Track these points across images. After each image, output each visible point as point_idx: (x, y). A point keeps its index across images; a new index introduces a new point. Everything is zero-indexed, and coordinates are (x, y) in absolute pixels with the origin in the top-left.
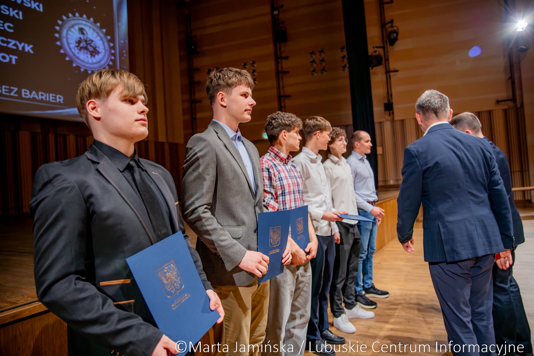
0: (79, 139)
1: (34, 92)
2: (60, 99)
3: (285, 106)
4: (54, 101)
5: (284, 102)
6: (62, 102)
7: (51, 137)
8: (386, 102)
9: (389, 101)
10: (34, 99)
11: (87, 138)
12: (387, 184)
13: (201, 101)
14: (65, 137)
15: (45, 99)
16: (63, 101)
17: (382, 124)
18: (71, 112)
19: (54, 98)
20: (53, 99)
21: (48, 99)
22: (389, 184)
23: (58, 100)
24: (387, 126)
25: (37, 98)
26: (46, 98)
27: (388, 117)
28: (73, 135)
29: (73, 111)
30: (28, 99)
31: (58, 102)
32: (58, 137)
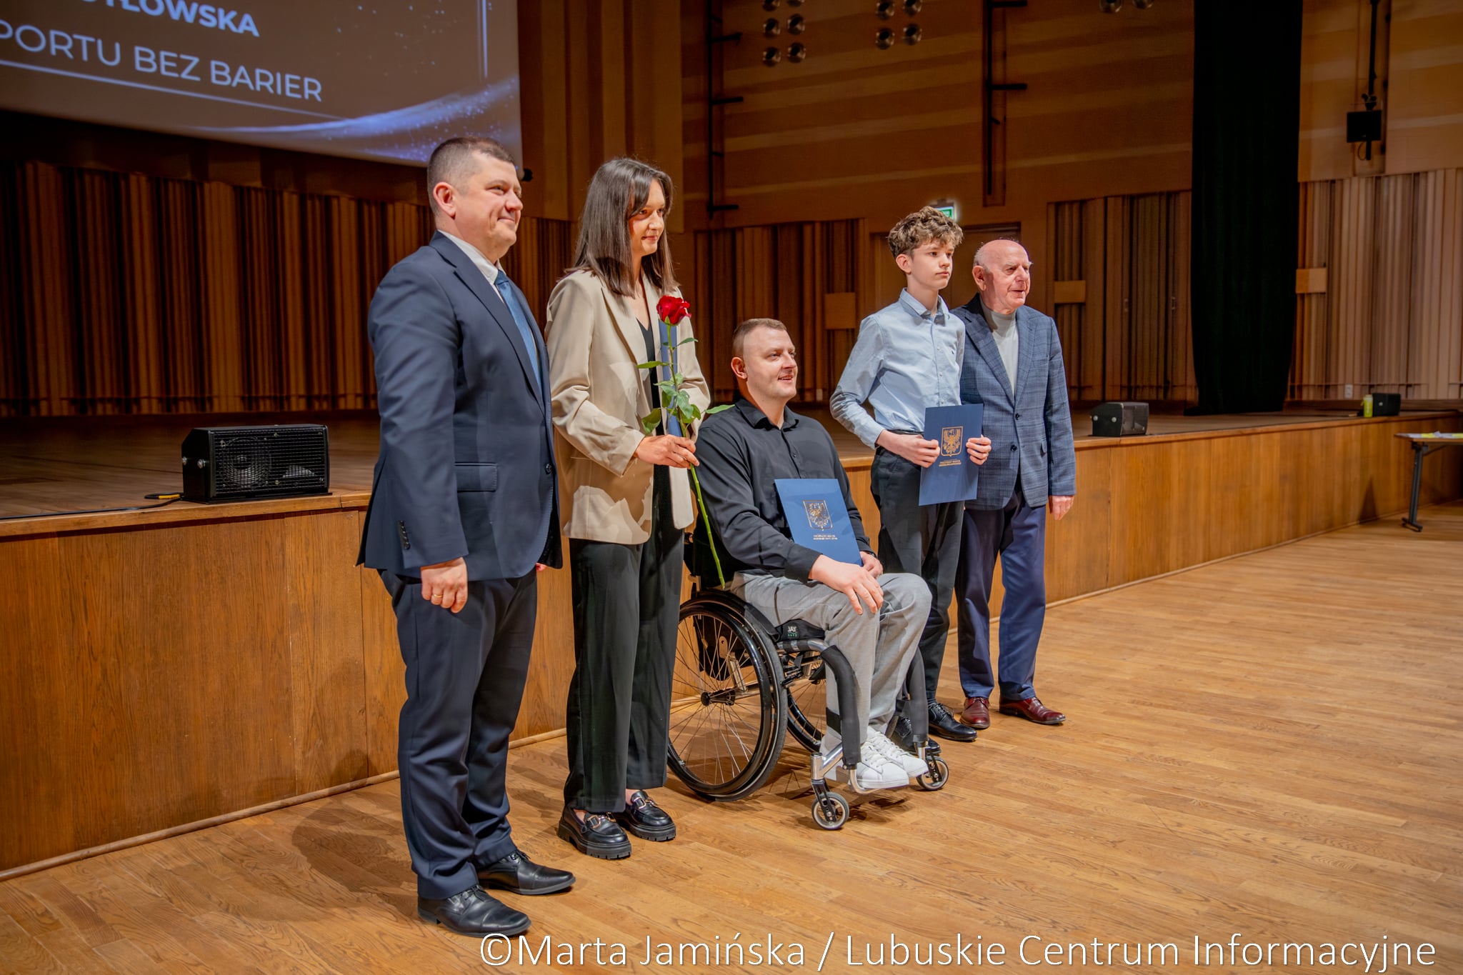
0: (366, 208)
1: (242, 69)
2: (313, 89)
3: (1005, 119)
4: (298, 96)
5: (1004, 106)
6: (319, 99)
7: (290, 202)
8: (1362, 108)
9: (1369, 106)
10: (242, 91)
11: (390, 208)
12: (1332, 397)
13: (740, 99)
14: (327, 201)
15: (271, 91)
16: (319, 94)
17: (1338, 186)
18: (343, 128)
19: (297, 86)
20: (292, 90)
21: (279, 91)
22: (1340, 398)
23: (307, 92)
24: (1356, 198)
25: (251, 87)
26: (274, 86)
27: (1362, 165)
28: (351, 199)
29: (349, 127)
30: (227, 91)
31: (307, 97)
32: (309, 203)
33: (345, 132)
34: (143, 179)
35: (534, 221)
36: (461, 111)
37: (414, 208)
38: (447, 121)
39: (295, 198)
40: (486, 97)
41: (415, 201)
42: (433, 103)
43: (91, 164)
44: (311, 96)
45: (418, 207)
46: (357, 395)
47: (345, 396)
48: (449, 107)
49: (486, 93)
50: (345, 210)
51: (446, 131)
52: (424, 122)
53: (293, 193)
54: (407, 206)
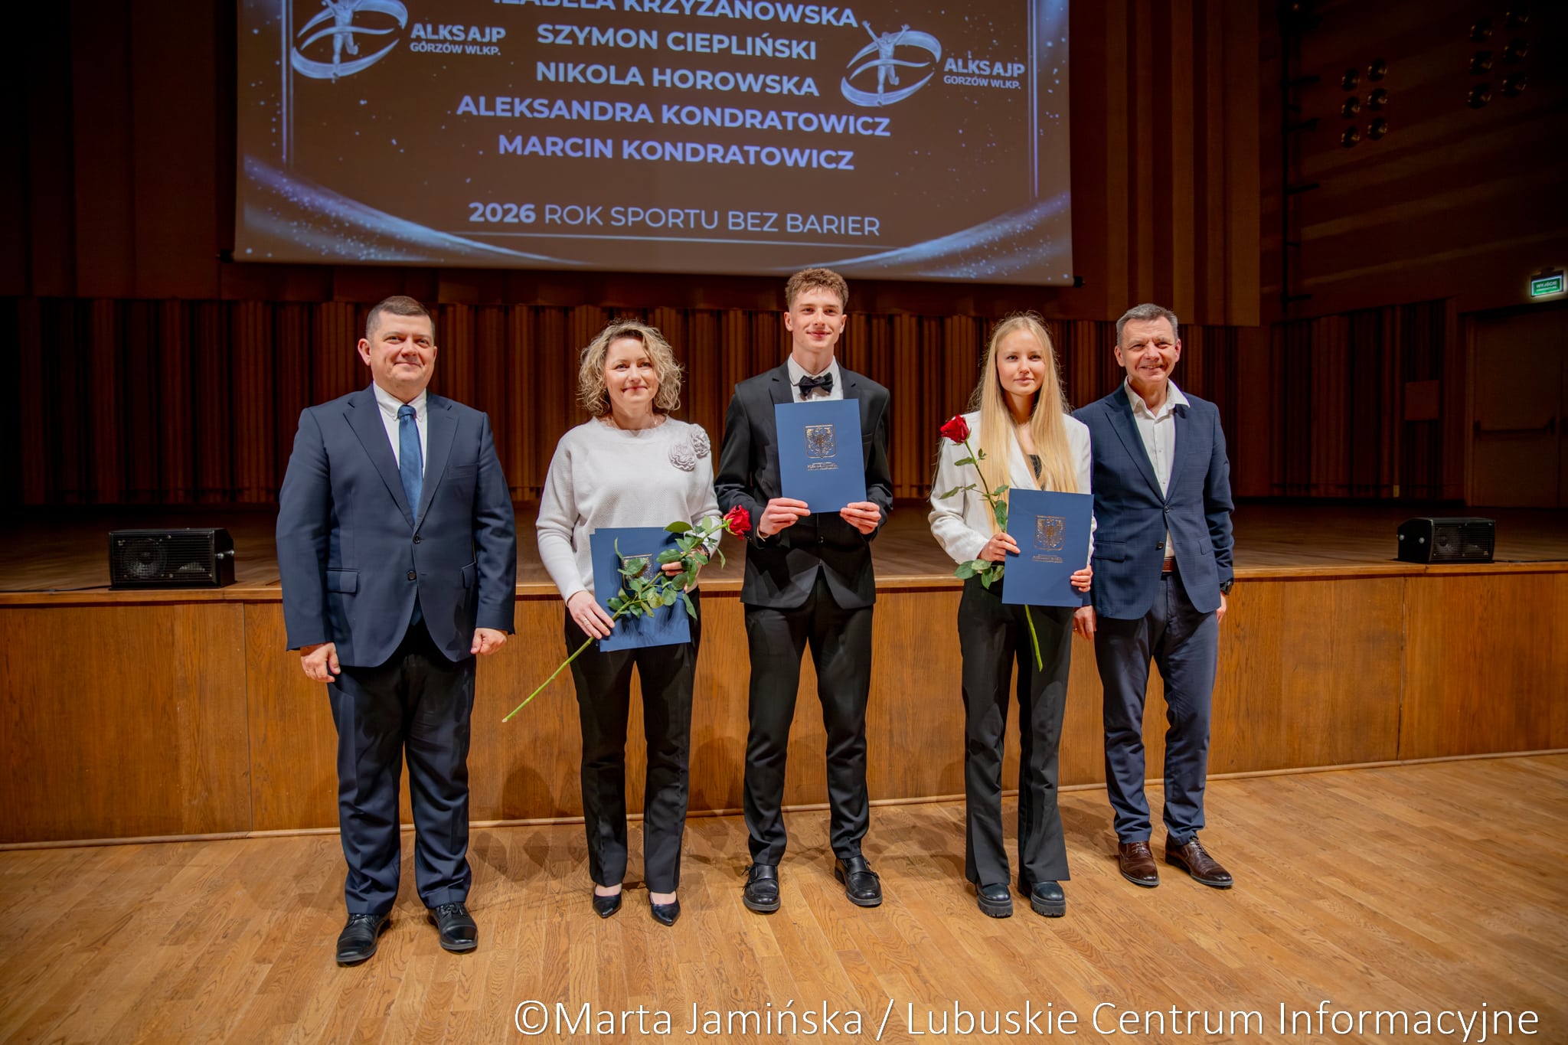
0: (926, 324)
1: (812, 217)
2: (872, 226)
4: (859, 233)
6: (877, 234)
10: (812, 232)
11: (948, 322)
13: (1316, 186)
14: (890, 319)
15: (836, 232)
16: (878, 230)
18: (897, 256)
19: (858, 226)
20: (854, 229)
21: (843, 232)
23: (867, 229)
25: (820, 231)
26: (839, 228)
28: (911, 316)
29: (903, 254)
30: (801, 237)
31: (866, 233)
32: (875, 322)
33: (900, 259)
34: (740, 313)
35: (1092, 324)
36: (1010, 230)
37: (970, 321)
38: (997, 239)
39: (863, 318)
40: (1036, 215)
41: (972, 313)
42: (982, 226)
43: (701, 306)
44: (871, 232)
45: (975, 319)
46: (912, 486)
47: (901, 486)
48: (999, 227)
49: (1036, 211)
50: (906, 323)
51: (996, 249)
52: (974, 243)
53: (860, 314)
54: (963, 318)
